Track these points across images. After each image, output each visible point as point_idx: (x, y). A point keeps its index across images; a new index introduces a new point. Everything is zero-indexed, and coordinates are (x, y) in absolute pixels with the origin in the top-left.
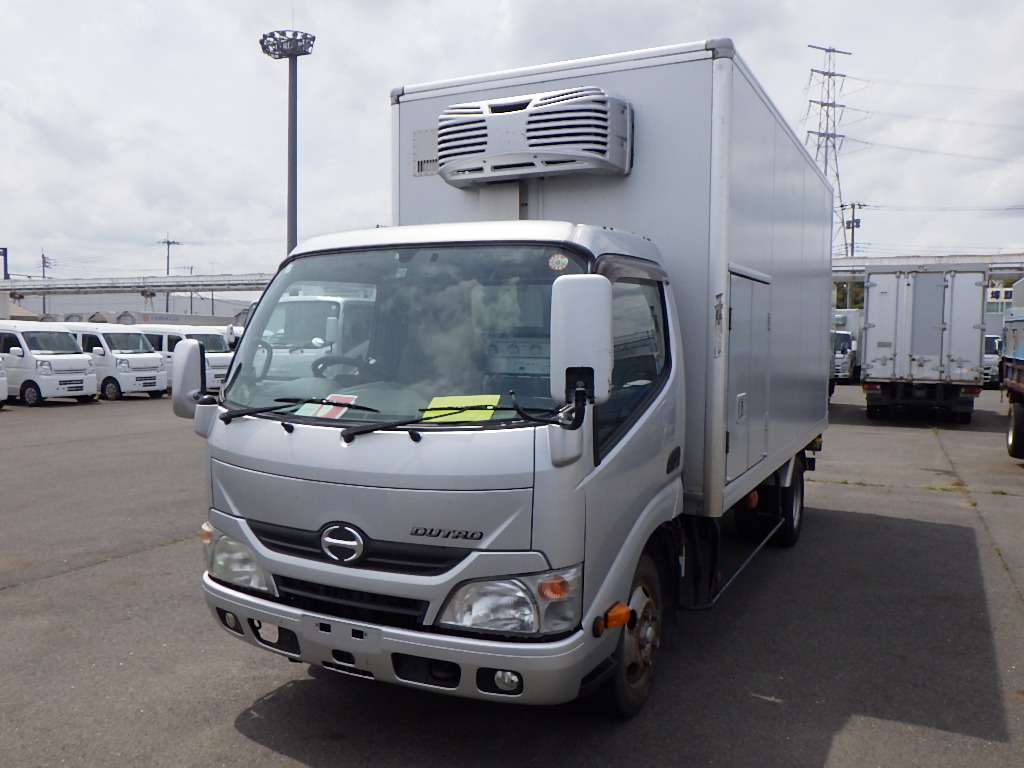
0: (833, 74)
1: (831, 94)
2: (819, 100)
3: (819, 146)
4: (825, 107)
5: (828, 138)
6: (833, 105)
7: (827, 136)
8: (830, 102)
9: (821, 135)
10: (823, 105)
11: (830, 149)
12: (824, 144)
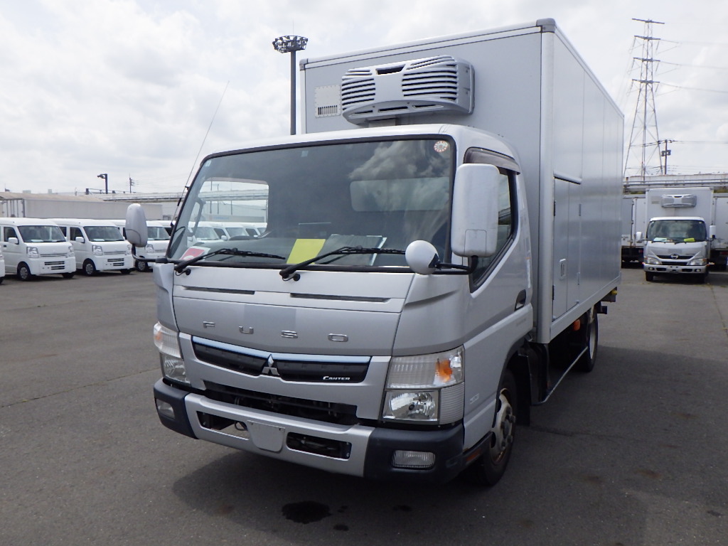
0: (651, 38)
1: (650, 53)
2: (641, 57)
3: (640, 90)
4: (645, 62)
5: (647, 84)
6: (651, 60)
7: (647, 82)
8: (649, 58)
9: (642, 82)
10: (643, 60)
11: (649, 92)
12: (644, 88)
